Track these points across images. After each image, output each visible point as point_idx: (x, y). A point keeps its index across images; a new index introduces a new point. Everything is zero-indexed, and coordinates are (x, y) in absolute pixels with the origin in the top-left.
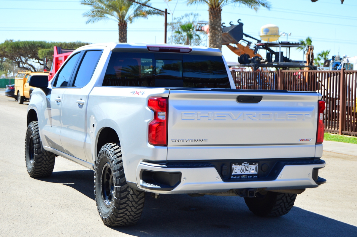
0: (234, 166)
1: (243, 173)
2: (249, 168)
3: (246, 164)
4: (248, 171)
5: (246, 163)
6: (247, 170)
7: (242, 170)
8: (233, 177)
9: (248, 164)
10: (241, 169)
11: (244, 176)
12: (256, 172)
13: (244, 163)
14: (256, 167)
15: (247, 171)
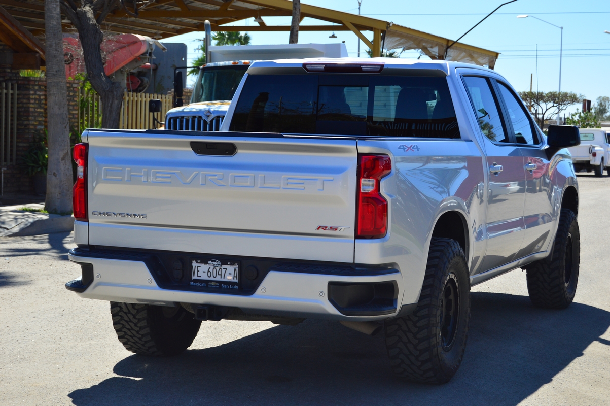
0: (194, 264)
1: (212, 278)
2: (223, 271)
3: (216, 263)
4: (221, 275)
5: (215, 261)
6: (220, 273)
7: (209, 273)
8: (195, 284)
9: (220, 263)
10: (209, 271)
11: (213, 284)
12: (235, 278)
13: (212, 261)
14: (235, 270)
15: (219, 275)
